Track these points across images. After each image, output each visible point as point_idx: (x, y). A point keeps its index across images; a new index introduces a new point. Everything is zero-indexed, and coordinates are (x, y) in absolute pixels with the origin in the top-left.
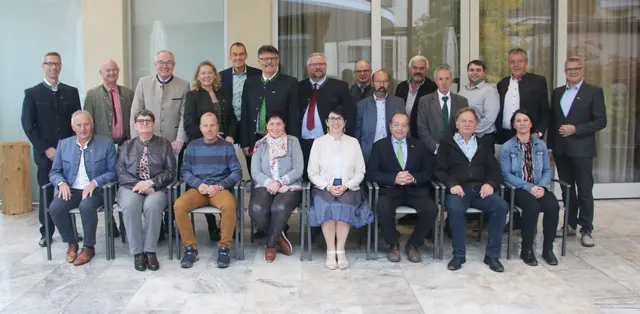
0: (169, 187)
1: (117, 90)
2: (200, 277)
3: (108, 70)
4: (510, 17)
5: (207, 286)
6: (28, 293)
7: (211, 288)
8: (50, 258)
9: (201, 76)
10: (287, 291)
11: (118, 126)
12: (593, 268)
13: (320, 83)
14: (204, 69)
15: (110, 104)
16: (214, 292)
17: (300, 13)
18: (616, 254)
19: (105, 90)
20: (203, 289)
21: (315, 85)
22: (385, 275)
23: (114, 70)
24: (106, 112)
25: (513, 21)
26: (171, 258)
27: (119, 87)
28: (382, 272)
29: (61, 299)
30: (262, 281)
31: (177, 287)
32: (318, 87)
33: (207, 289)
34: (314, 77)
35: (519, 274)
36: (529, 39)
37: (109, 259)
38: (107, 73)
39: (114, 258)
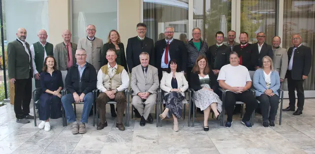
0: (93, 91)
1: (70, 45)
2: (109, 134)
3: (66, 35)
4: (252, 10)
5: (113, 139)
6: (28, 142)
7: (115, 140)
8: (36, 125)
9: (111, 37)
10: (151, 141)
11: (70, 62)
12: (298, 131)
13: (170, 41)
14: (112, 33)
15: (66, 52)
16: (116, 141)
17: (154, 8)
18: (309, 124)
19: (64, 44)
20: (111, 140)
21: (168, 42)
22: (198, 133)
23: (68, 35)
24: (65, 55)
25: (254, 12)
26: (94, 126)
27: (71, 43)
28: (197, 132)
29: (43, 145)
30: (140, 136)
31: (99, 139)
32: (169, 44)
33: (113, 140)
34: (167, 38)
35: (262, 133)
36: (260, 21)
37: (64, 126)
38: (65, 36)
39: (66, 126)
